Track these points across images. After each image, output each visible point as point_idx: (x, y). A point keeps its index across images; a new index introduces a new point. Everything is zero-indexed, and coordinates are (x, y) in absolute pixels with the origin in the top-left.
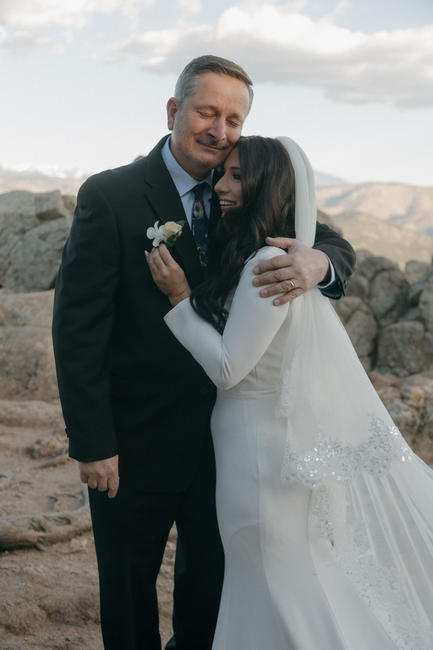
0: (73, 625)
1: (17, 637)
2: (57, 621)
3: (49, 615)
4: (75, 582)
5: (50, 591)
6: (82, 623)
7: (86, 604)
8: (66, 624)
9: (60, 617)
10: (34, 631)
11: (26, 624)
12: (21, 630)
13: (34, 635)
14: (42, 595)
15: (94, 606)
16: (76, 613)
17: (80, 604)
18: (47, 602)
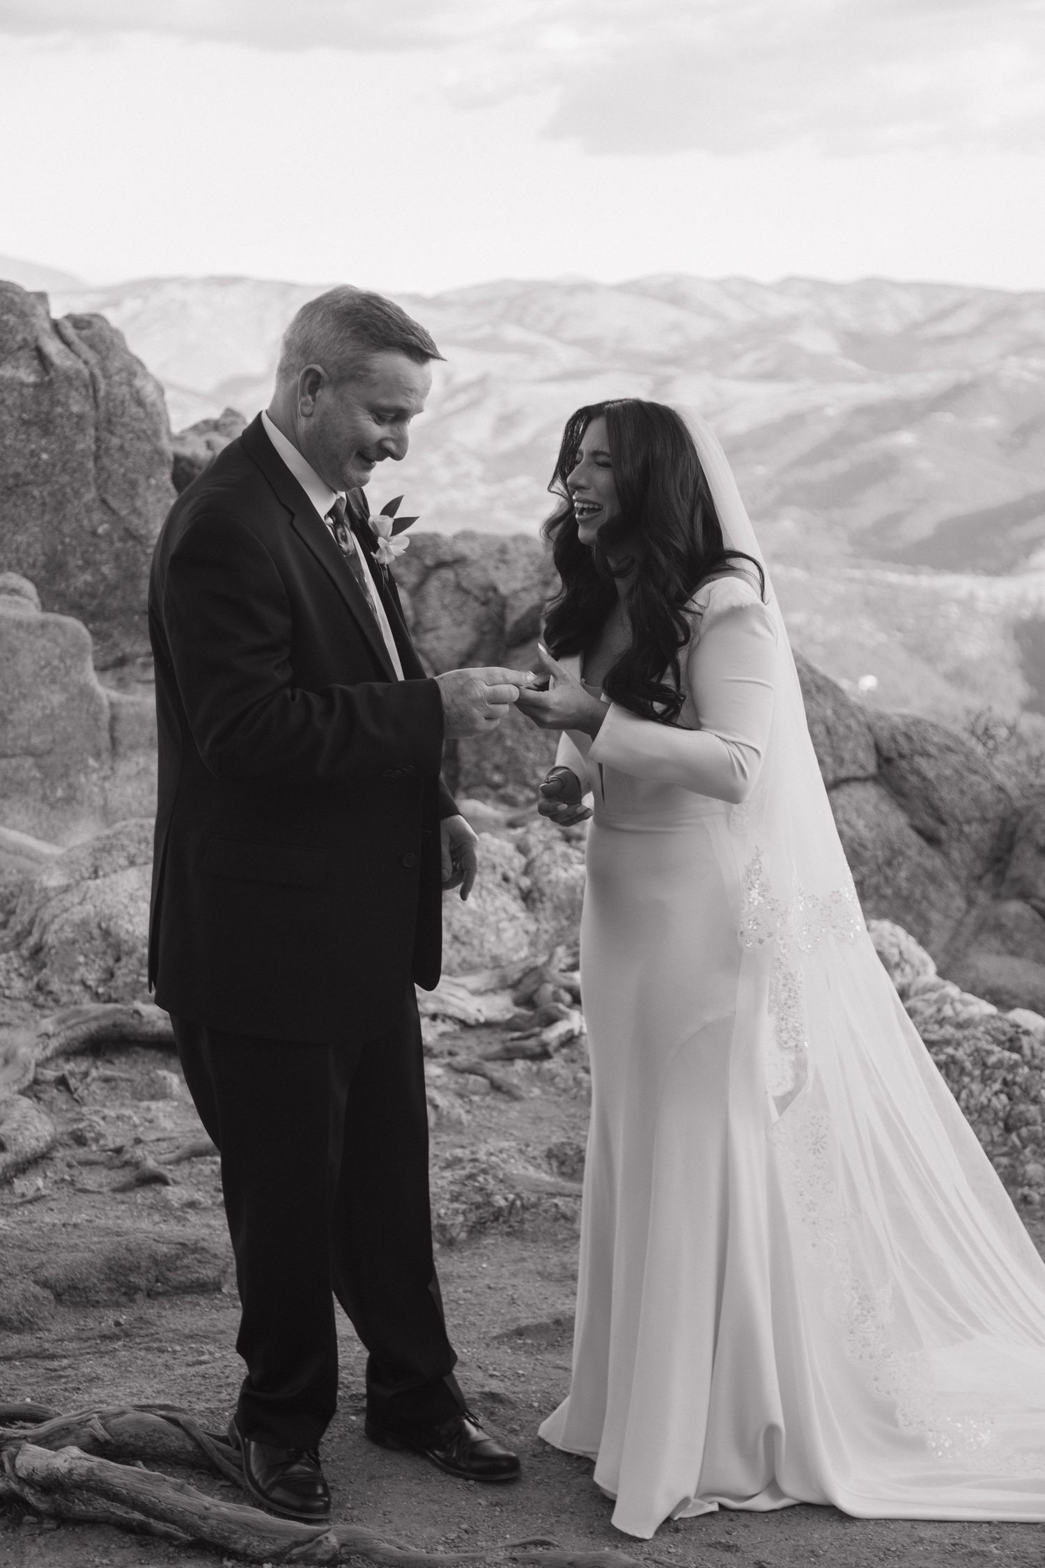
0: (108, 1306)
1: (21, 1337)
2: (75, 1304)
3: (58, 1297)
4: (79, 1236)
5: (44, 1258)
6: (123, 1299)
7: (121, 1266)
8: (93, 1306)
9: (80, 1296)
10: (45, 1324)
11: (28, 1312)
12: (21, 1322)
13: (49, 1330)
14: (32, 1264)
15: (139, 1268)
16: (109, 1284)
17: (111, 1268)
18: (49, 1272)
